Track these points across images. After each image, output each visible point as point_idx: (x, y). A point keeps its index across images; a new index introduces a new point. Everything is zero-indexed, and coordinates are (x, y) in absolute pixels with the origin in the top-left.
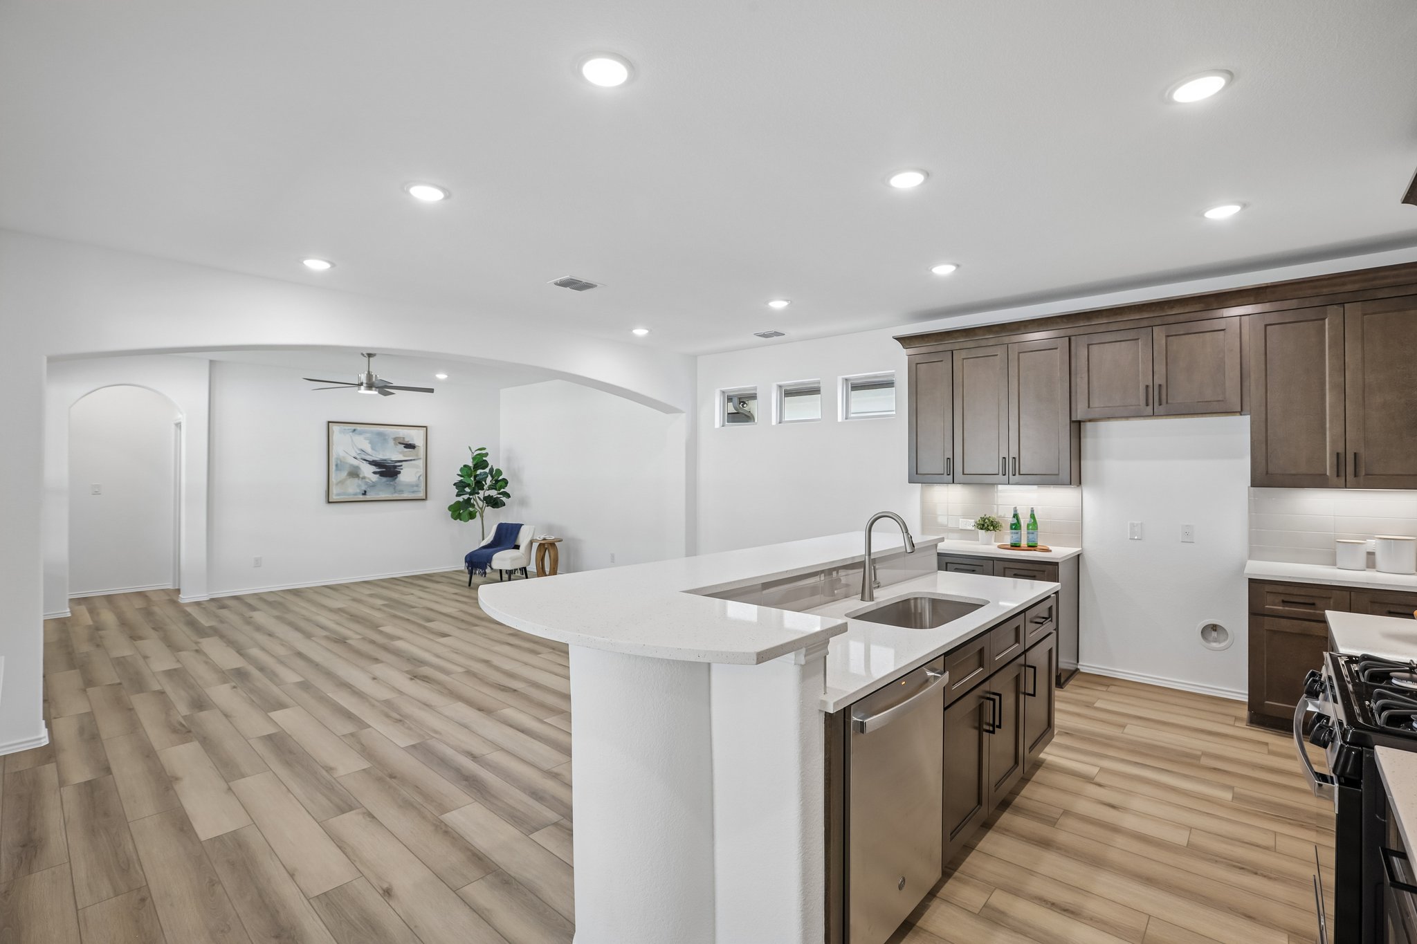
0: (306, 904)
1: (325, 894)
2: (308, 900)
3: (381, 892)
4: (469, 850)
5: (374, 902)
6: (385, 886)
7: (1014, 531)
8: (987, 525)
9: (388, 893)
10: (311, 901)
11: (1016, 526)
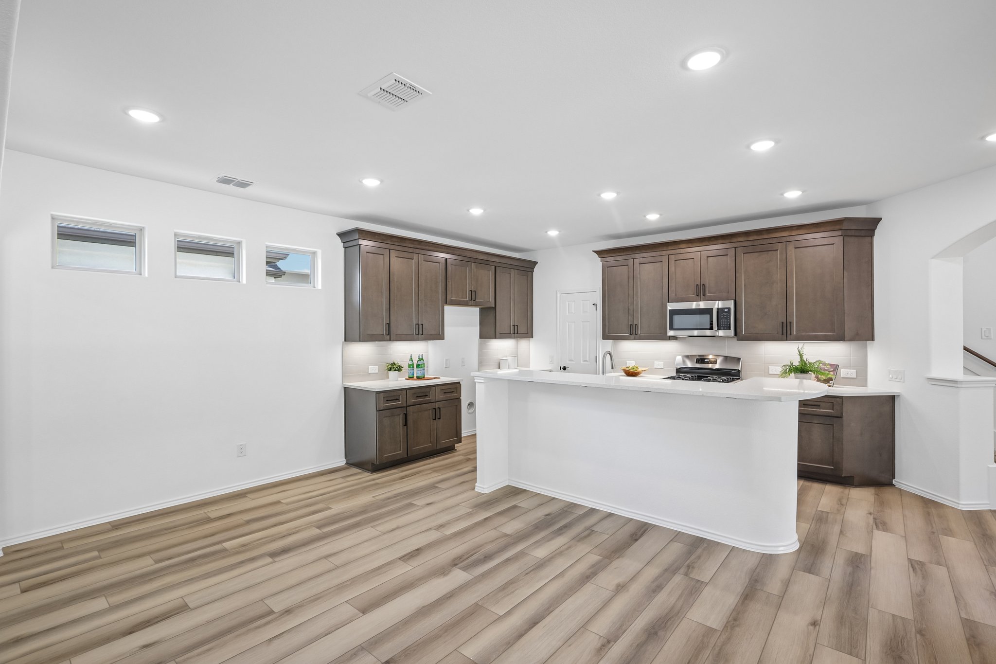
0: (869, 660)
1: (851, 654)
2: (865, 660)
3: (817, 627)
4: (743, 603)
5: (827, 626)
6: (811, 628)
7: (419, 369)
8: (395, 367)
9: (814, 623)
10: (863, 658)
11: (411, 366)
